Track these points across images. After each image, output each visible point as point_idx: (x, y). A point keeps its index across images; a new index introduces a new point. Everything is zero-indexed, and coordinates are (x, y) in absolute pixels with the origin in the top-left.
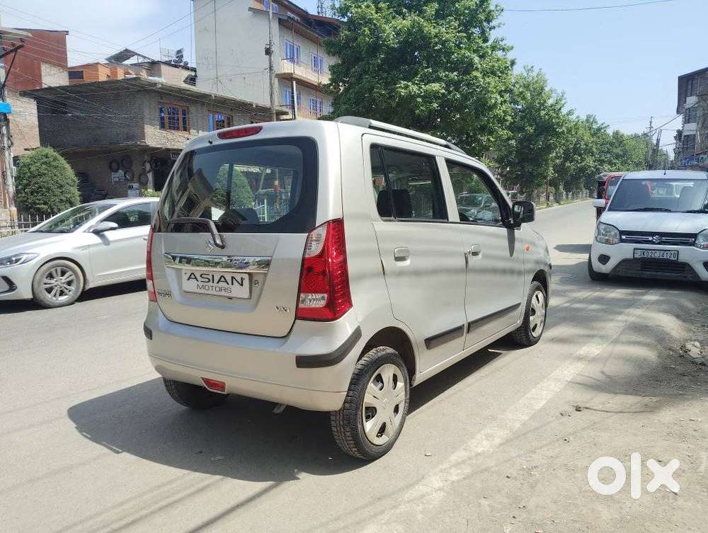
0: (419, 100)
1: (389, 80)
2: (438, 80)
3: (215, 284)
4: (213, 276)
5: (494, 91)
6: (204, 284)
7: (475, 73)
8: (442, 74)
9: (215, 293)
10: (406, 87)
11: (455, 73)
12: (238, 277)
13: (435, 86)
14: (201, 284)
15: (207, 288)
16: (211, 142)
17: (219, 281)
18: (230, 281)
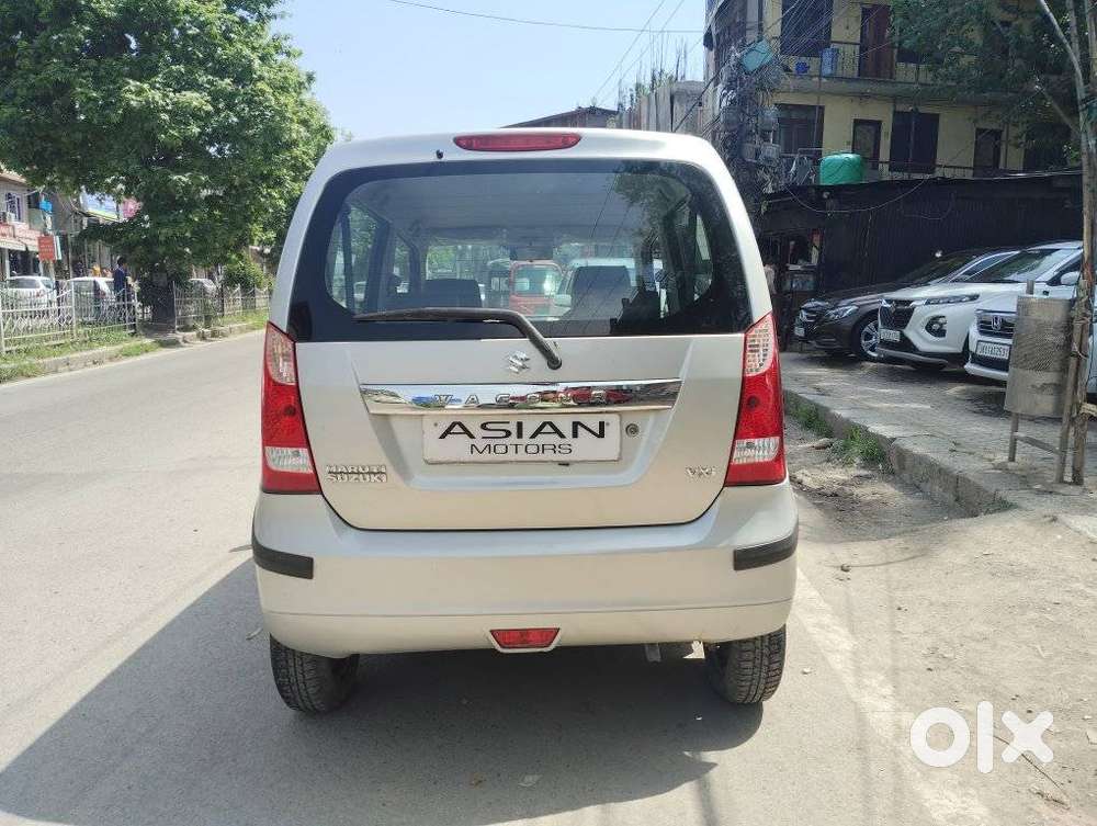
0: (165, 117)
1: (102, 72)
2: (196, 87)
3: (526, 440)
4: (520, 425)
5: (295, 118)
6: (492, 442)
7: (261, 85)
8: (203, 79)
9: (526, 457)
10: (140, 92)
11: (228, 81)
12: (591, 422)
13: (193, 98)
14: (481, 443)
15: (501, 449)
16: (440, 155)
17: (538, 432)
18: (567, 431)
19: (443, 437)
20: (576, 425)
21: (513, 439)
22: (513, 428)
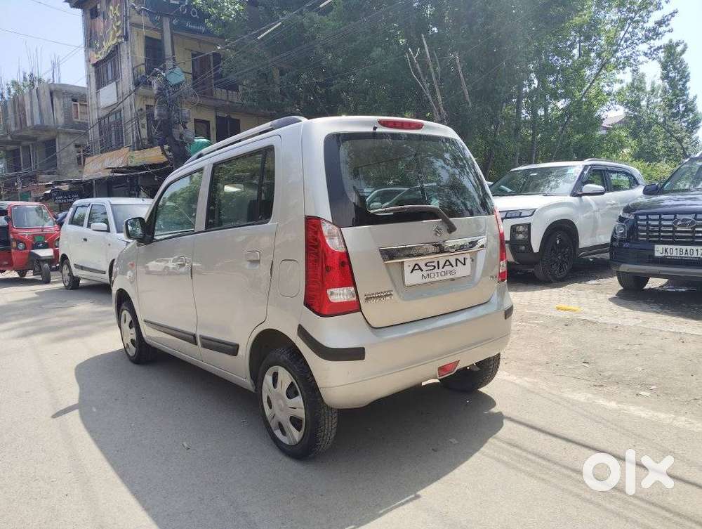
3: (441, 270)
4: (438, 262)
6: (429, 272)
9: (441, 278)
12: (461, 258)
14: (425, 273)
15: (432, 275)
16: (375, 128)
17: (445, 265)
18: (454, 264)
19: (412, 272)
20: (457, 260)
21: (436, 269)
22: (436, 264)
